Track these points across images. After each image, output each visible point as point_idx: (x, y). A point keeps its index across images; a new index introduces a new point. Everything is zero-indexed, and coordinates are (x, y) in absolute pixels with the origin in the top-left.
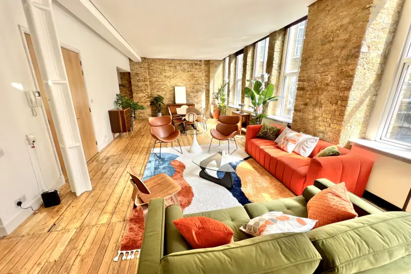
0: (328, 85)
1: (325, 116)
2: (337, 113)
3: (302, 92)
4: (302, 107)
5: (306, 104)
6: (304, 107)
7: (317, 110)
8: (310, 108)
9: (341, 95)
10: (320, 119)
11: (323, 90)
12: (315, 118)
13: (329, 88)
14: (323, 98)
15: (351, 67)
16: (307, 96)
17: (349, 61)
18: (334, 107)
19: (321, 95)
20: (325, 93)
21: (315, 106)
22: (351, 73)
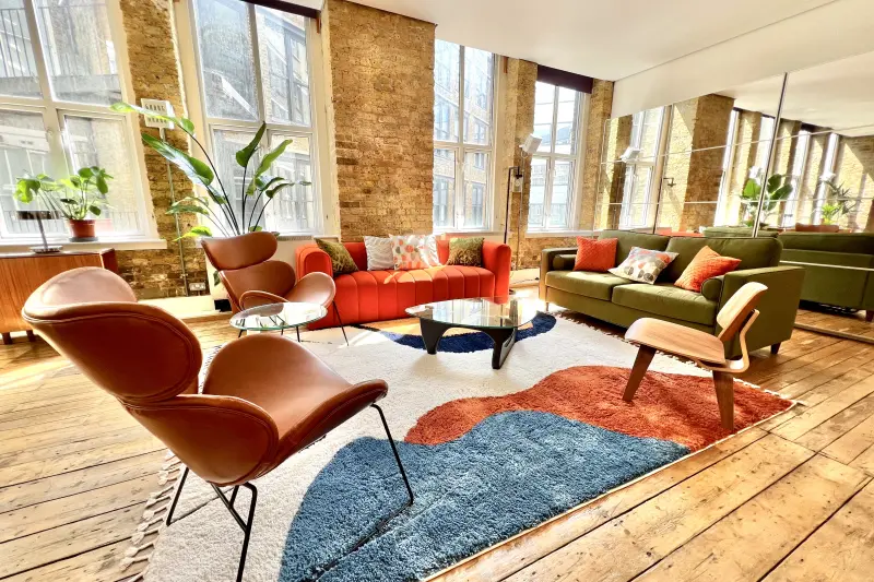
0: (401, 158)
1: (409, 206)
2: (423, 200)
3: (350, 168)
4: (360, 196)
5: (368, 191)
6: (364, 195)
7: (391, 198)
8: (379, 196)
9: (422, 174)
10: (400, 212)
11: (395, 166)
12: (392, 212)
13: (404, 164)
14: (398, 178)
15: (426, 138)
16: (366, 175)
17: (423, 130)
18: (415, 192)
19: (392, 173)
20: (399, 171)
21: (387, 191)
22: (429, 146)
